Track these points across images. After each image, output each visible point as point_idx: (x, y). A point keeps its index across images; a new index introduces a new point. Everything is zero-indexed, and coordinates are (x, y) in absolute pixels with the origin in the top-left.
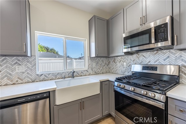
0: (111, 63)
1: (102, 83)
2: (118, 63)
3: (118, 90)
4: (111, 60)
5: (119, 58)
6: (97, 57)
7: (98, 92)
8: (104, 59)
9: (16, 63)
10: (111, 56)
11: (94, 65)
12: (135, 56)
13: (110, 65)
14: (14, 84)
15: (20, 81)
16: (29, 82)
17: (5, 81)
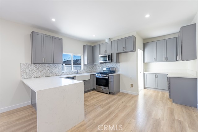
0: (94, 67)
1: (91, 75)
2: (97, 67)
3: (98, 77)
4: (94, 66)
5: (98, 64)
6: (88, 64)
7: (90, 79)
8: (91, 65)
9: (55, 67)
10: (94, 63)
11: (86, 68)
12: (104, 64)
13: (94, 68)
14: (54, 76)
15: (56, 75)
16: (59, 75)
17: (51, 75)
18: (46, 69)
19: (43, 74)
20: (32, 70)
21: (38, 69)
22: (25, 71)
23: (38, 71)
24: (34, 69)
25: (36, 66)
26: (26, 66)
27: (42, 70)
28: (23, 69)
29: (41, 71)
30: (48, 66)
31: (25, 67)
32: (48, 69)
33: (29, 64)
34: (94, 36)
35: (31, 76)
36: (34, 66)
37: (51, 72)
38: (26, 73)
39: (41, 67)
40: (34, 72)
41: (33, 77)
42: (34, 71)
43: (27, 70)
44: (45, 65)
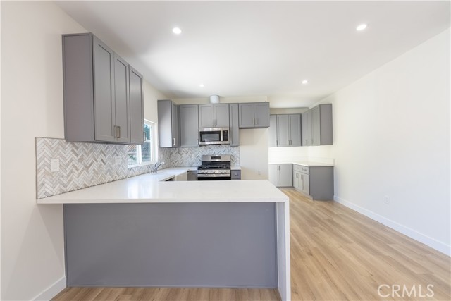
9: (115, 153)
14: (114, 181)
16: (123, 179)
17: (109, 177)
18: (99, 159)
19: (93, 178)
20: (67, 166)
21: (81, 160)
22: (49, 166)
23: (81, 167)
24: (71, 160)
25: (77, 148)
26: (50, 147)
27: (91, 164)
28: (42, 159)
29: (87, 168)
30: (102, 152)
31: (48, 152)
32: (102, 160)
33: (59, 144)
34: (202, 86)
35: (63, 185)
36: (73, 150)
37: (109, 170)
38: (51, 174)
39: (87, 154)
40: (72, 172)
41: (69, 188)
42: (73, 165)
43: (55, 165)
44: (95, 148)
